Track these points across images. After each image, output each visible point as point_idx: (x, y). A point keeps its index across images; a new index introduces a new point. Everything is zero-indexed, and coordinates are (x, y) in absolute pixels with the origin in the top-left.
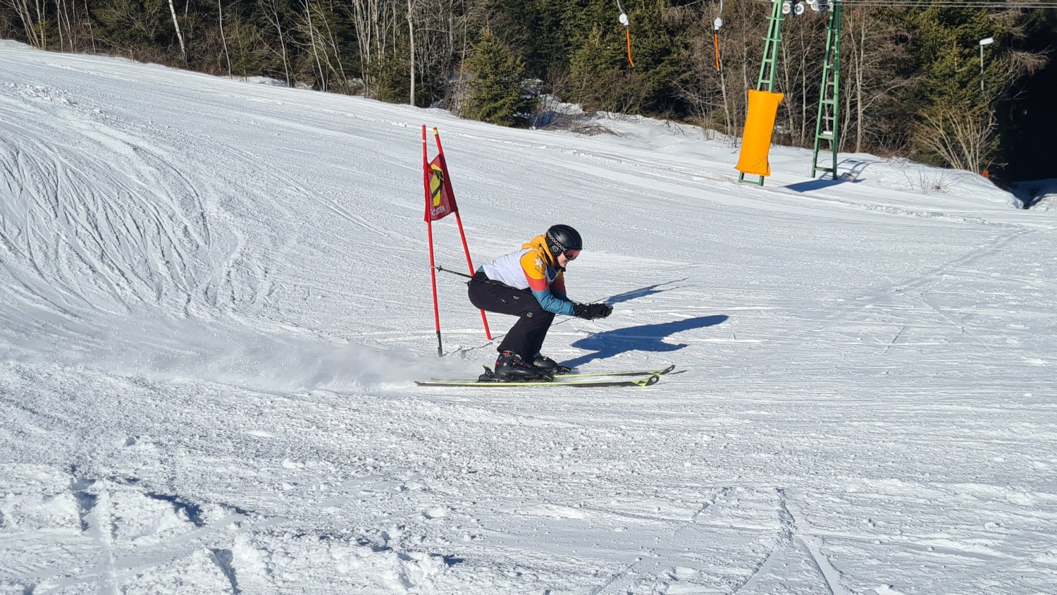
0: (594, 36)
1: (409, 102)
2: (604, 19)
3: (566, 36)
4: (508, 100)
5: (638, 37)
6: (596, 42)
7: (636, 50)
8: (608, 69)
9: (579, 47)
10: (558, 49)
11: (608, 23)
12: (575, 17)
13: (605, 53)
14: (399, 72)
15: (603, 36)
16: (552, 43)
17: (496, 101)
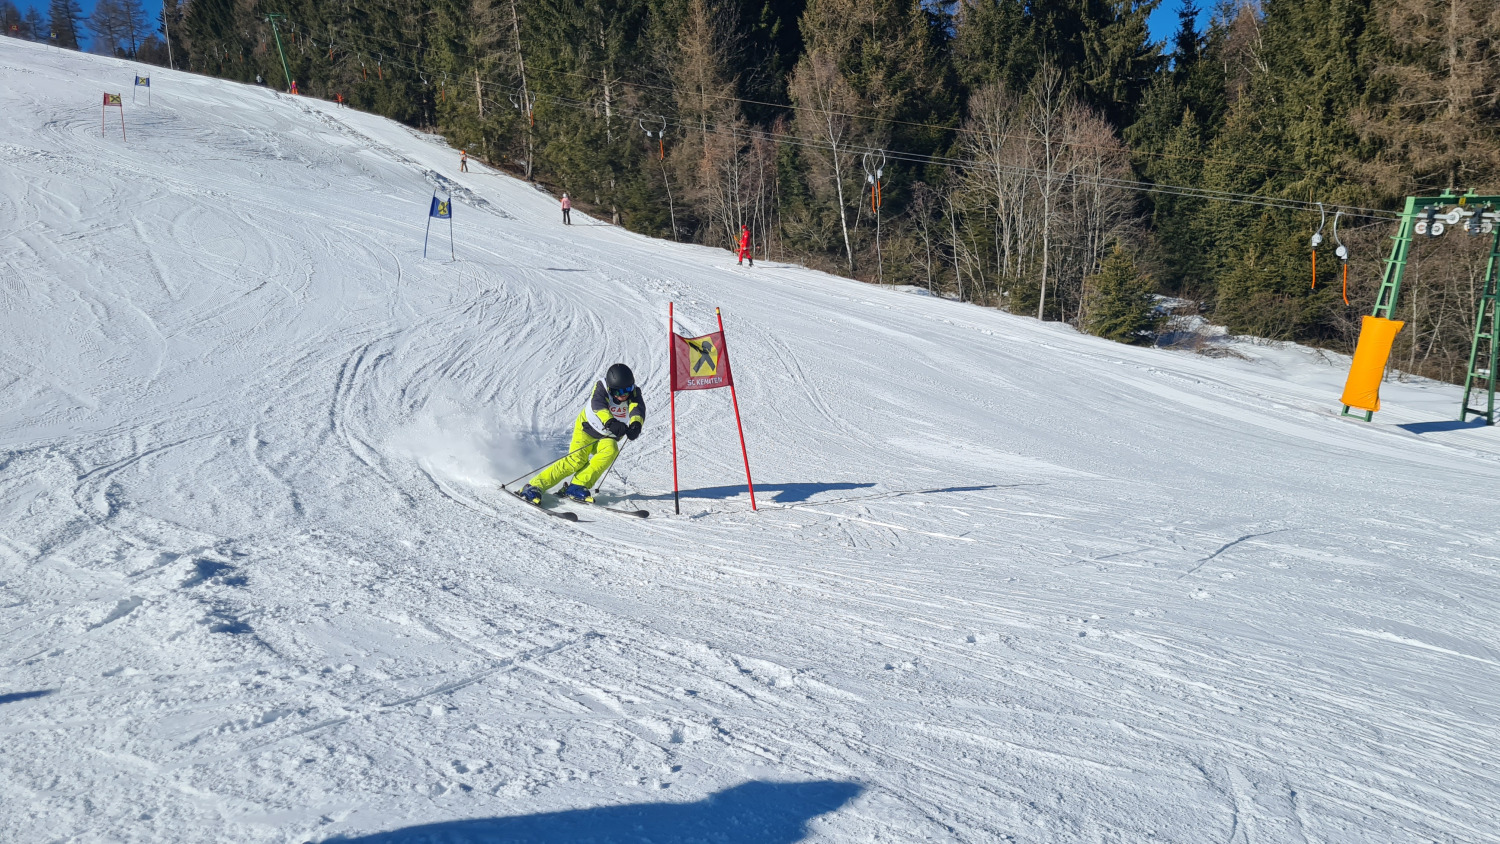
0: (1250, 258)
1: (1036, 316)
2: (1263, 240)
3: (1220, 257)
4: (1129, 317)
5: (1300, 259)
6: (1251, 264)
7: (1295, 273)
8: (1260, 291)
9: (1232, 269)
10: (1210, 269)
11: (1268, 244)
12: (1232, 238)
13: (1258, 275)
14: (1032, 286)
15: (1258, 258)
16: (1204, 263)
17: (1118, 317)
